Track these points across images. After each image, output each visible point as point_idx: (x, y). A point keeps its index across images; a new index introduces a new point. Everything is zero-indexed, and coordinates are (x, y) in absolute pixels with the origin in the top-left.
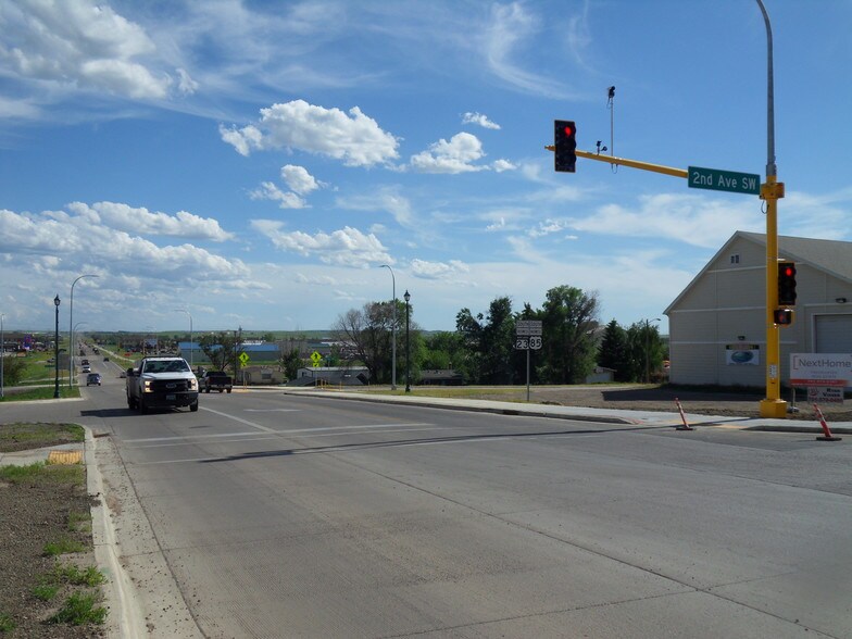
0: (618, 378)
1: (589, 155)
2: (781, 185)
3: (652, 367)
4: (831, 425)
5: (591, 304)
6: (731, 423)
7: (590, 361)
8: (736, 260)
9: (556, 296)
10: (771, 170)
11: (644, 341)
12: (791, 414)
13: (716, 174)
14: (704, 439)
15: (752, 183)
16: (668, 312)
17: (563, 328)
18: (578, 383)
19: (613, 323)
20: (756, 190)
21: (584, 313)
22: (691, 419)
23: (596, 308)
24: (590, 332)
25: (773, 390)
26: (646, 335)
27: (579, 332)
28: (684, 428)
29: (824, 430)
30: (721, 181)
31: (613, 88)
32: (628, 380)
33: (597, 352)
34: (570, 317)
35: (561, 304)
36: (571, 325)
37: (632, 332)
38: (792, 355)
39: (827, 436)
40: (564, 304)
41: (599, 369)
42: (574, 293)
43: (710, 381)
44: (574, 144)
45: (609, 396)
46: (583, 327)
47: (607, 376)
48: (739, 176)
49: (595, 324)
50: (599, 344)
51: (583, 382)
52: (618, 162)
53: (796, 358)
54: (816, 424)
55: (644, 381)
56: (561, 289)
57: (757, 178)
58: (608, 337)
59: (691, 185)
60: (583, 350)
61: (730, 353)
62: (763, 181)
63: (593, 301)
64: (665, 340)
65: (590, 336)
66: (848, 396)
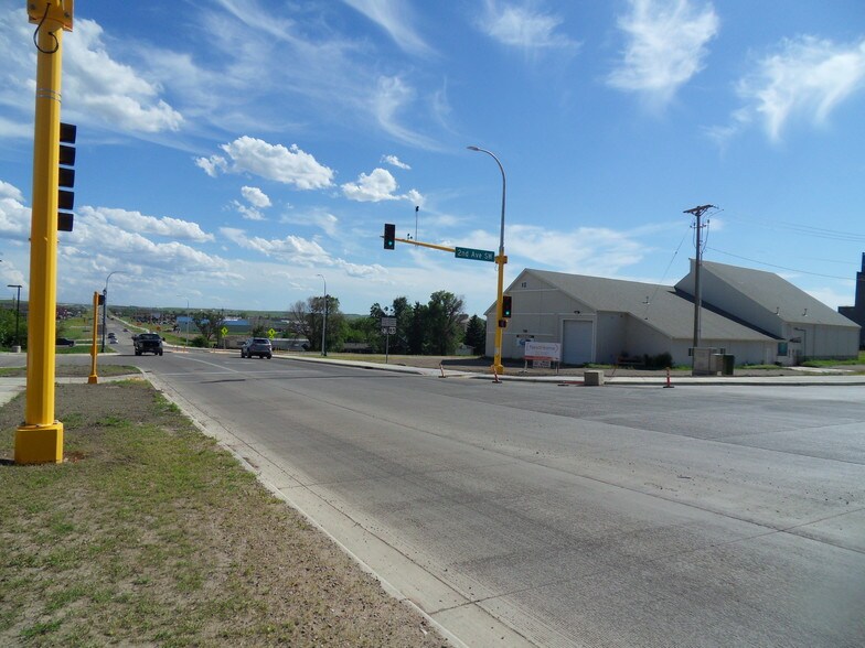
2: (506, 257)
4: (499, 376)
5: (460, 304)
6: (471, 375)
7: (458, 341)
8: (524, 285)
9: (437, 297)
10: (502, 249)
13: (471, 251)
15: (490, 256)
17: (442, 319)
20: (492, 260)
21: (455, 309)
23: (463, 306)
25: (497, 361)
27: (451, 322)
28: (441, 377)
29: (496, 378)
30: (474, 255)
33: (463, 335)
34: (446, 311)
35: (440, 303)
36: (446, 317)
39: (496, 381)
40: (443, 303)
41: (465, 346)
42: (448, 296)
45: (445, 362)
46: (454, 318)
47: (469, 351)
50: (465, 330)
53: (528, 345)
56: (440, 293)
57: (493, 253)
58: (471, 325)
59: (457, 256)
60: (453, 334)
61: (519, 339)
62: (497, 255)
63: (461, 301)
66: (554, 365)
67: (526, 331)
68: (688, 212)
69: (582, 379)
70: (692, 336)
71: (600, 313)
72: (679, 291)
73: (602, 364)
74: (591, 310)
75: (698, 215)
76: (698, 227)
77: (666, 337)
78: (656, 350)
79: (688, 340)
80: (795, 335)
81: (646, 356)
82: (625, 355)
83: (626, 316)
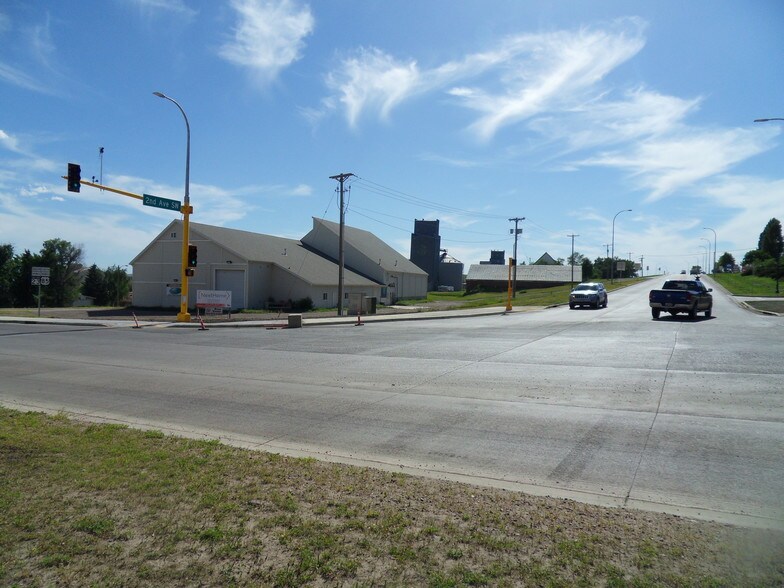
0: (96, 303)
1: (88, 184)
2: (191, 207)
3: (121, 297)
4: (206, 324)
5: (78, 253)
6: (161, 324)
7: (76, 292)
8: (174, 235)
9: (51, 246)
10: (187, 199)
11: (116, 280)
12: (193, 321)
13: (158, 199)
14: (145, 331)
15: (177, 205)
16: (132, 263)
17: (56, 269)
18: (68, 307)
19: (94, 266)
20: (178, 209)
21: (73, 259)
22: (140, 324)
23: (81, 256)
24: (76, 271)
25: (184, 309)
26: (117, 275)
27: (68, 271)
28: (137, 327)
29: (202, 326)
30: (161, 203)
32: (104, 305)
33: (81, 285)
34: (61, 260)
35: (55, 251)
36: (62, 267)
37: (108, 273)
38: (197, 291)
39: (203, 328)
40: (57, 252)
41: (83, 297)
42: (64, 244)
43: (156, 304)
44: (80, 178)
45: (92, 314)
46: (72, 268)
47: (89, 302)
48: (170, 201)
49: (81, 266)
50: (83, 280)
51: (70, 305)
52: (104, 188)
53: (200, 293)
54: (199, 324)
55: (116, 305)
56: (55, 241)
57: (179, 203)
58: (90, 275)
59: (145, 204)
60: (71, 284)
61: (169, 289)
62: (183, 204)
64: (130, 278)
65: (77, 274)
66: (225, 312)
67: (177, 280)
68: (333, 177)
69: (286, 322)
70: (337, 283)
71: (251, 263)
72: (305, 244)
73: (253, 309)
74: (243, 260)
75: (341, 181)
76: (342, 192)
77: (306, 283)
78: (298, 295)
79: (334, 286)
80: (392, 281)
81: (290, 301)
82: (271, 300)
83: (272, 266)
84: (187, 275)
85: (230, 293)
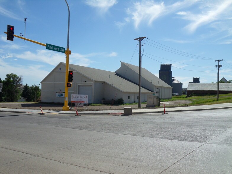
0: (27, 101)
1: (18, 37)
2: (70, 51)
3: (37, 97)
4: (78, 112)
5: (20, 79)
7: (19, 95)
8: (60, 69)
9: (9, 76)
10: (68, 47)
11: (35, 90)
12: (71, 110)
13: (54, 46)
14: (47, 117)
15: (63, 50)
16: (41, 82)
17: (11, 86)
18: (15, 102)
19: (26, 85)
20: (64, 52)
21: (18, 82)
22: (44, 111)
23: (21, 81)
24: (19, 87)
25: (66, 104)
26: (36, 89)
27: (16, 87)
28: (42, 114)
29: (77, 114)
30: (55, 48)
31: (26, 19)
32: (30, 101)
33: (21, 93)
34: (13, 82)
35: (11, 79)
36: (13, 85)
37: (32, 88)
38: (72, 95)
39: (77, 115)
40: (12, 79)
41: (22, 98)
42: (15, 76)
43: (52, 101)
44: (13, 33)
45: (23, 106)
46: (17, 86)
47: (24, 100)
49: (21, 85)
50: (22, 91)
51: (17, 101)
52: (27, 40)
53: (73, 96)
54: (75, 112)
55: (35, 101)
56: (11, 74)
58: (25, 89)
59: (47, 48)
60: (17, 92)
61: (57, 94)
62: (66, 49)
63: (21, 78)
64: (41, 90)
65: (19, 88)
66: (85, 105)
67: (62, 90)
71: (95, 82)
73: (96, 103)
77: (121, 91)
78: (118, 97)
81: (113, 100)
82: (104, 99)
83: (104, 83)
84: (68, 86)
85: (87, 95)
